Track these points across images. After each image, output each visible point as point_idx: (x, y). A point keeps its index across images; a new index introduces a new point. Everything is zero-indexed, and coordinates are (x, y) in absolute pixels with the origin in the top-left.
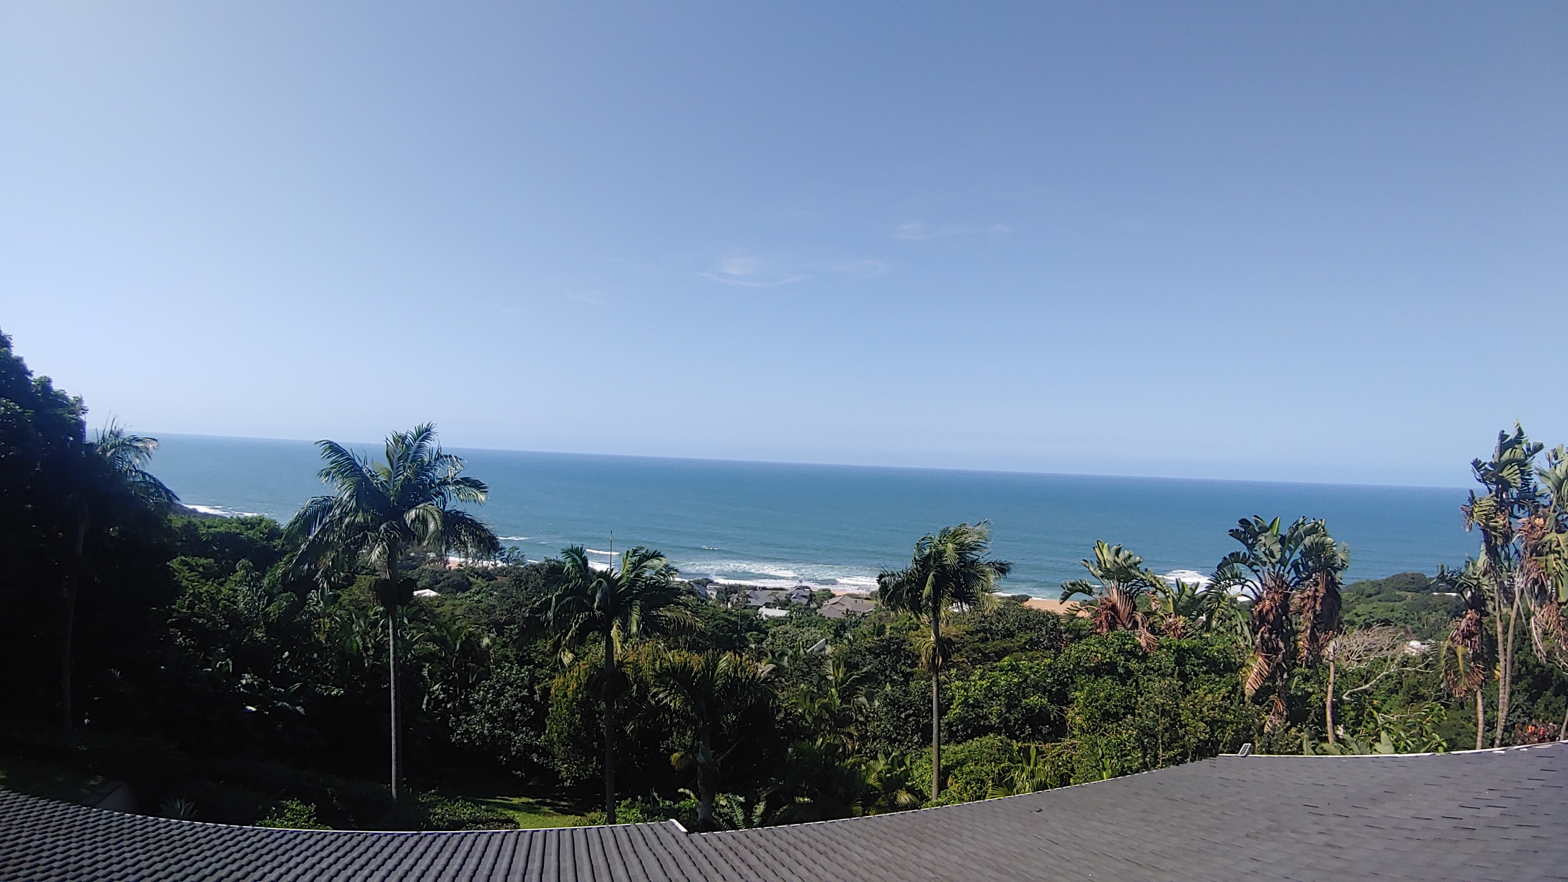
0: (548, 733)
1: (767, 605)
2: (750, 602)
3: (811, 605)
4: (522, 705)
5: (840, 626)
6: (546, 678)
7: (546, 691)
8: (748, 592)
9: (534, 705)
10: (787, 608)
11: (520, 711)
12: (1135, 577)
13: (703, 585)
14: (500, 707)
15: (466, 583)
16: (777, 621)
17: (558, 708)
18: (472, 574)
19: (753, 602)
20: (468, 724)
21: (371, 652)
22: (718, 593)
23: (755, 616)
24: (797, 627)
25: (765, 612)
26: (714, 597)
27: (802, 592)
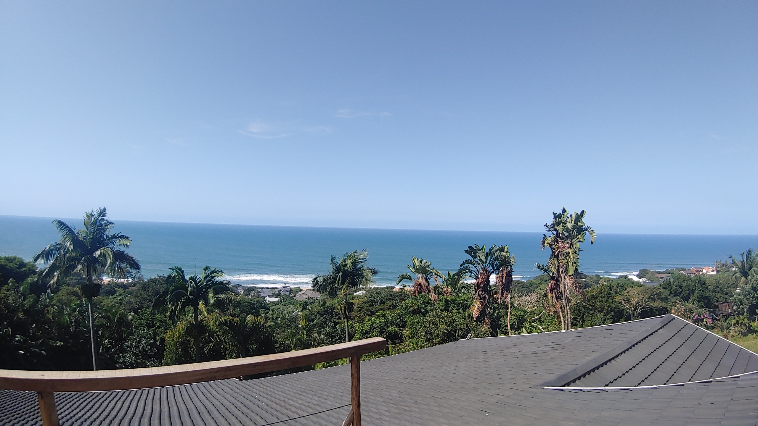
0: (166, 359)
1: (269, 296)
2: (260, 295)
3: (291, 295)
4: (151, 347)
5: (305, 304)
6: (162, 333)
7: (163, 340)
8: (259, 290)
9: (156, 346)
10: (279, 297)
11: (149, 350)
12: (429, 271)
13: (236, 288)
14: (139, 349)
15: (113, 291)
16: (274, 303)
17: (169, 347)
18: (116, 286)
19: (262, 295)
20: (124, 358)
21: (73, 324)
22: (244, 291)
23: (263, 301)
24: (284, 306)
25: (268, 299)
26: (242, 293)
27: (286, 289)
